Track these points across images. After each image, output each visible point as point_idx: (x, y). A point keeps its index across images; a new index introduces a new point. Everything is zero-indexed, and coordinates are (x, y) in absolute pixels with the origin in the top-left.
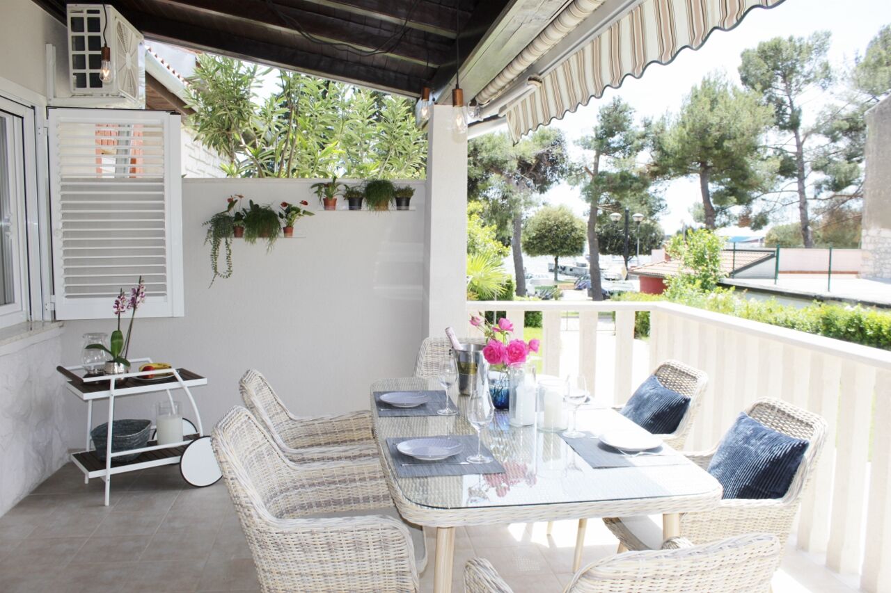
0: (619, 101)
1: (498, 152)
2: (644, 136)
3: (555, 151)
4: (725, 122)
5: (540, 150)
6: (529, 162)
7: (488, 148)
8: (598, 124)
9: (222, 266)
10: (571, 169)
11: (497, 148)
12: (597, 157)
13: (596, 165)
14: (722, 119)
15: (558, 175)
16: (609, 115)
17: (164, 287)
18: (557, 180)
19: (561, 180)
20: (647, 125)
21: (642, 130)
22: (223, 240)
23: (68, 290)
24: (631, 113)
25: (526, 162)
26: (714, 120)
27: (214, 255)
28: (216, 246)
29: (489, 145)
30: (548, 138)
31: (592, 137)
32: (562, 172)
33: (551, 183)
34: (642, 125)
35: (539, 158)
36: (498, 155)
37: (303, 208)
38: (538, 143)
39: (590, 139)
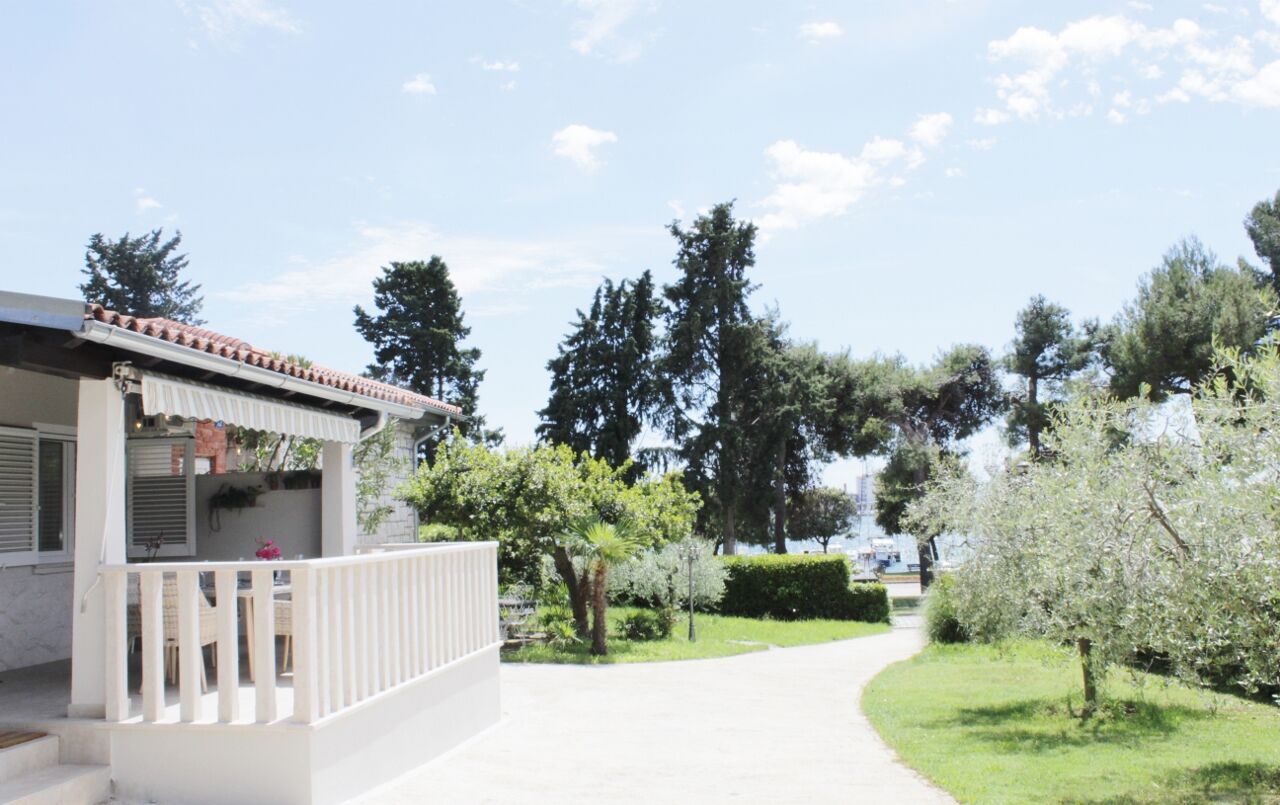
0: (1041, 302)
1: (878, 388)
2: (1088, 347)
3: (973, 378)
4: (1195, 318)
5: (947, 379)
6: (929, 397)
7: (865, 383)
8: (1021, 338)
9: (215, 526)
10: (1006, 401)
11: (875, 383)
12: (1034, 383)
13: (1033, 393)
14: (1190, 314)
15: (989, 411)
16: (1030, 323)
17: (185, 538)
18: (988, 419)
19: (993, 419)
20: (1092, 331)
21: (1084, 338)
22: (215, 510)
23: (135, 540)
24: (1063, 317)
25: (925, 397)
26: (1181, 317)
27: (210, 519)
28: (211, 513)
29: (866, 380)
30: (963, 361)
31: (1013, 355)
32: (995, 406)
33: (977, 423)
34: (1084, 331)
35: (946, 389)
36: (880, 391)
37: (261, 489)
38: (948, 368)
39: (1012, 358)
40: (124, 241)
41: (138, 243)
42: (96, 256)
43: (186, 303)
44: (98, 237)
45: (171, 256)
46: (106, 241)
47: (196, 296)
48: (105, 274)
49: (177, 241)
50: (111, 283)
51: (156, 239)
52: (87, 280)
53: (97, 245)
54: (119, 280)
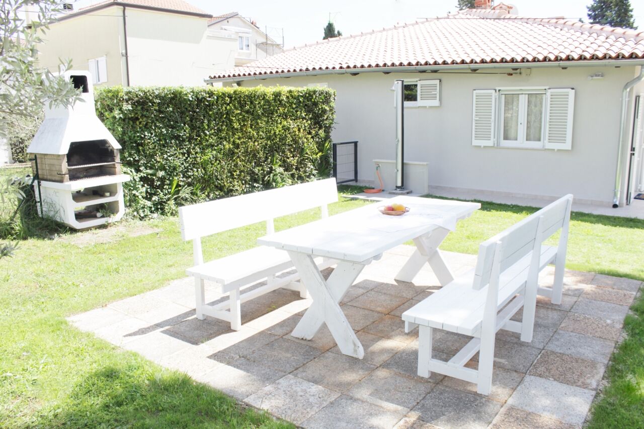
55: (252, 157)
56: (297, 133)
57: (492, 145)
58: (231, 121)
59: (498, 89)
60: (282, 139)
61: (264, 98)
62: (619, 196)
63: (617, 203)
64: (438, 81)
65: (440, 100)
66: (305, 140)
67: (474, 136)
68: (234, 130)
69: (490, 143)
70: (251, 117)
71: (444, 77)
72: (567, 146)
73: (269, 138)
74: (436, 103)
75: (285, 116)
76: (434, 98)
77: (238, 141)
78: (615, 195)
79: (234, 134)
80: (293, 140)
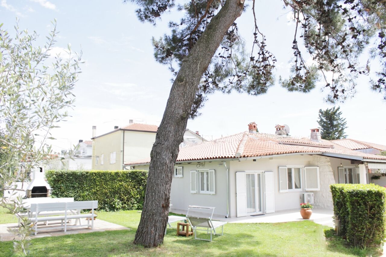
22: (372, 179)
27: (372, 181)
37: (381, 176)
40: (327, 110)
41: (330, 110)
42: (321, 114)
43: (342, 123)
44: (321, 110)
45: (338, 112)
46: (323, 110)
47: (345, 121)
48: (323, 118)
49: (339, 108)
50: (325, 120)
51: (334, 109)
52: (319, 120)
53: (321, 111)
54: (326, 119)
55: (105, 195)
56: (127, 187)
57: (195, 193)
58: (96, 182)
59: (197, 170)
60: (119, 189)
61: (110, 174)
62: (228, 213)
63: (227, 217)
64: (181, 168)
65: (183, 175)
66: (132, 190)
67: (191, 189)
68: (97, 185)
69: (195, 192)
70: (104, 181)
71: (184, 166)
72: (214, 193)
73: (113, 189)
74: (181, 176)
75: (121, 181)
76: (181, 174)
77: (98, 189)
78: (227, 213)
79: (97, 187)
80: (125, 190)
